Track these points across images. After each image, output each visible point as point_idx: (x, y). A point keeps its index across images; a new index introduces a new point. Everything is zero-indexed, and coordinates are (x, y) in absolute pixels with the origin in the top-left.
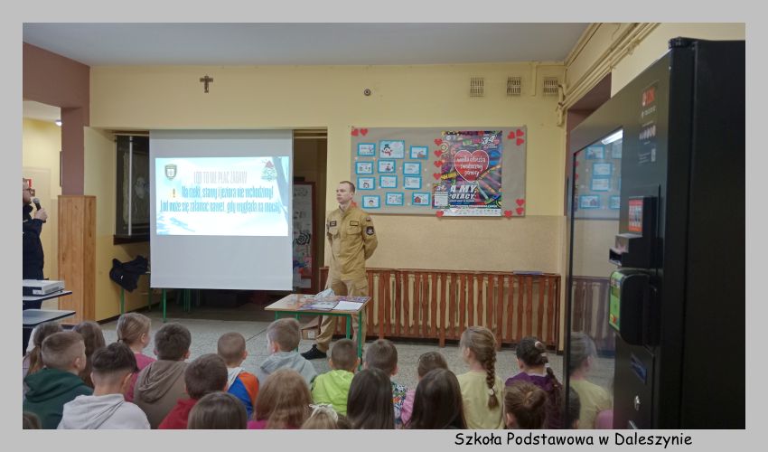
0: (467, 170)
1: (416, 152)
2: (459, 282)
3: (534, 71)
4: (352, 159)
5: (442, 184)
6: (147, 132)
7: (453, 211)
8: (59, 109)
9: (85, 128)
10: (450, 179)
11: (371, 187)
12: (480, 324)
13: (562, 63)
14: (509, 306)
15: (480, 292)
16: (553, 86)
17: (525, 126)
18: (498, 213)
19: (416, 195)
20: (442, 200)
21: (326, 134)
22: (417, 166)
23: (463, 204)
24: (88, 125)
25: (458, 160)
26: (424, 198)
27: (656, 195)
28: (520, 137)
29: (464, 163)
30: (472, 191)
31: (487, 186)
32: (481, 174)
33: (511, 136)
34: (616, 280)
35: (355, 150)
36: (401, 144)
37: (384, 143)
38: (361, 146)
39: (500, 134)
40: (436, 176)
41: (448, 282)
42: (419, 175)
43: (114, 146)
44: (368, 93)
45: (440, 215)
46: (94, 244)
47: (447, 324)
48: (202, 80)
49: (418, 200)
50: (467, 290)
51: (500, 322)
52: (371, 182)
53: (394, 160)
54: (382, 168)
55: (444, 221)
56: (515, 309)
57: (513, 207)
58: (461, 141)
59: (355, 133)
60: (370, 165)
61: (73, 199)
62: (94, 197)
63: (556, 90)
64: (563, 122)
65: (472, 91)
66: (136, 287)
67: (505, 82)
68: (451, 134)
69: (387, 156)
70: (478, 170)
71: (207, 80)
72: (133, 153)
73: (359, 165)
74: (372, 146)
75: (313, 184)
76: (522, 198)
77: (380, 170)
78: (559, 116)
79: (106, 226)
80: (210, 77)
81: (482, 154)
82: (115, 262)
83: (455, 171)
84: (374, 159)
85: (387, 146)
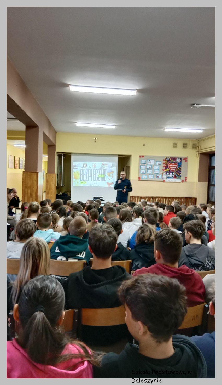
1: (158, 163)
2: (170, 200)
3: (191, 142)
4: (139, 164)
5: (165, 172)
6: (71, 153)
7: (166, 181)
8: (47, 145)
9: (56, 152)
10: (167, 171)
11: (145, 173)
13: (198, 140)
17: (187, 157)
18: (180, 181)
19: (157, 175)
20: (165, 177)
21: (130, 156)
22: (158, 167)
23: (170, 178)
26: (160, 176)
28: (187, 160)
30: (173, 174)
31: (177, 173)
32: (175, 170)
33: (184, 159)
35: (140, 162)
36: (153, 161)
37: (149, 160)
38: (142, 161)
39: (181, 159)
40: (163, 170)
41: (167, 200)
42: (158, 170)
44: (144, 145)
48: (94, 139)
49: (158, 177)
52: (144, 171)
53: (151, 165)
54: (148, 167)
55: (165, 183)
57: (184, 179)
58: (170, 160)
59: (140, 157)
60: (144, 166)
62: (56, 174)
64: (198, 155)
65: (174, 146)
67: (183, 144)
68: (168, 158)
69: (149, 164)
71: (96, 139)
73: (141, 166)
74: (145, 161)
76: (186, 177)
83: (168, 169)
84: (146, 164)
85: (149, 161)
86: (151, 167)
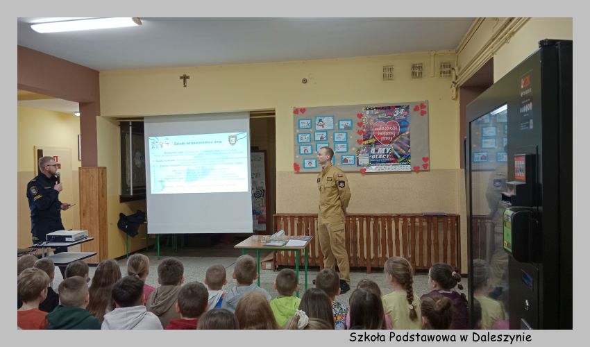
0: (383, 136)
1: (343, 124)
2: (380, 222)
3: (432, 58)
4: (295, 131)
5: (364, 148)
6: (142, 118)
7: (373, 168)
8: (78, 104)
9: (97, 117)
10: (370, 144)
11: (310, 152)
12: (398, 254)
13: (454, 51)
14: (420, 240)
15: (397, 230)
16: (448, 69)
17: (427, 101)
18: (409, 168)
19: (344, 157)
20: (364, 160)
21: (274, 114)
22: (344, 134)
23: (380, 162)
24: (99, 115)
25: (376, 129)
26: (351, 159)
27: (535, 153)
28: (424, 110)
29: (380, 131)
30: (387, 152)
31: (399, 148)
32: (393, 140)
33: (416, 109)
34: (508, 216)
35: (297, 125)
36: (331, 119)
38: (301, 122)
39: (407, 108)
40: (360, 142)
41: (372, 223)
42: (346, 142)
43: (118, 130)
44: (305, 81)
45: (363, 172)
46: (106, 203)
47: (372, 255)
48: (181, 78)
49: (346, 161)
50: (386, 228)
51: (413, 253)
52: (309, 148)
53: (326, 131)
54: (318, 138)
55: (366, 176)
56: (425, 242)
57: (420, 163)
58: (377, 115)
59: (296, 112)
60: (308, 136)
61: (90, 169)
62: (105, 168)
63: (450, 72)
64: (457, 96)
65: (384, 76)
66: (137, 234)
67: (410, 67)
68: (370, 109)
69: (320, 128)
70: (392, 136)
71: (185, 78)
72: (132, 134)
73: (300, 136)
74: (309, 121)
75: (265, 151)
76: (426, 156)
77: (316, 139)
78: (453, 92)
79: (114, 189)
80: (187, 75)
81: (395, 124)
82: (121, 215)
83: (373, 137)
84: (311, 130)
85: (321, 120)
86: (327, 137)
